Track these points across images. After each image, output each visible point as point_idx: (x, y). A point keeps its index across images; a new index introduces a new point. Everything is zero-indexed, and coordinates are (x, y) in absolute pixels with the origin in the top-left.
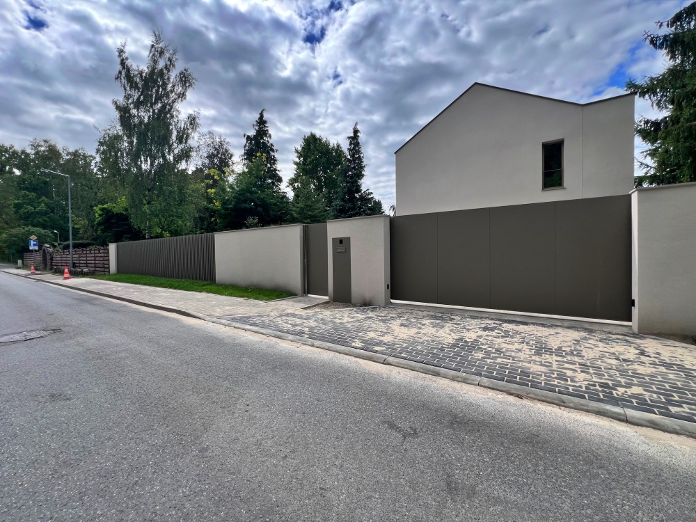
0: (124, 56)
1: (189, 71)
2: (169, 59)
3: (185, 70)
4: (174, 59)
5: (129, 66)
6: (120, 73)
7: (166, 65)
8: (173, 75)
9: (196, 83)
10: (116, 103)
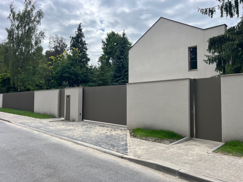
0: (12, 7)
1: (42, 10)
2: (33, 5)
3: (40, 10)
4: (35, 5)
5: (14, 11)
6: (10, 15)
7: (31, 8)
8: (34, 13)
9: (45, 15)
10: (7, 29)
